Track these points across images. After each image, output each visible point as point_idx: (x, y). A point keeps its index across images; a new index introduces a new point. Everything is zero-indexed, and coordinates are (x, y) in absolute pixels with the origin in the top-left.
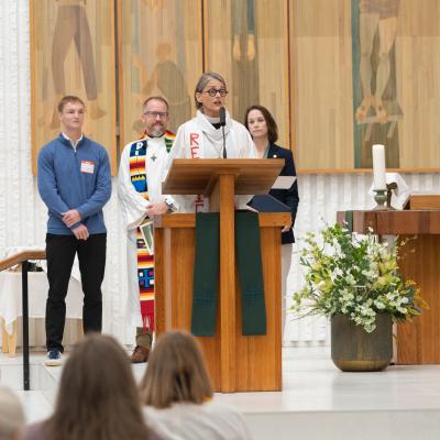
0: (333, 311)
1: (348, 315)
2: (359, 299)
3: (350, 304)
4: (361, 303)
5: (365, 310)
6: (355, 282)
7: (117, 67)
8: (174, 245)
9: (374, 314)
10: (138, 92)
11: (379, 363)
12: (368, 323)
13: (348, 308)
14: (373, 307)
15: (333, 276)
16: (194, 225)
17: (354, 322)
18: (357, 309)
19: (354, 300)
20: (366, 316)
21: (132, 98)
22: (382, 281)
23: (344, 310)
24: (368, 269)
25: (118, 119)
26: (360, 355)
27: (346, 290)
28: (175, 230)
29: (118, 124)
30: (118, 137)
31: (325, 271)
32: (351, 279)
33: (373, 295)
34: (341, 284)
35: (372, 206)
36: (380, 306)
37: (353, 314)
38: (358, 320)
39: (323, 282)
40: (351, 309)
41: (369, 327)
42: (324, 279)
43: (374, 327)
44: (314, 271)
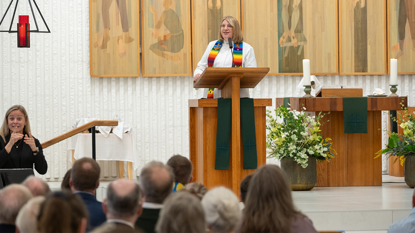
0: (285, 155)
1: (293, 158)
2: (299, 148)
3: (294, 151)
4: (300, 151)
5: (303, 155)
6: (297, 139)
7: (140, 12)
8: (205, 117)
9: (308, 157)
10: (153, 28)
11: (309, 186)
12: (304, 162)
13: (293, 154)
14: (307, 153)
15: (284, 135)
16: (217, 106)
17: (296, 162)
18: (298, 154)
19: (296, 149)
20: (303, 159)
21: (149, 30)
22: (311, 138)
23: (291, 155)
24: (304, 131)
25: (141, 43)
26: (299, 181)
27: (291, 143)
28: (205, 109)
29: (141, 46)
30: (141, 54)
31: (280, 132)
32: (294, 137)
33: (307, 146)
34: (289, 140)
35: (303, 95)
36: (311, 152)
37: (295, 157)
38: (299, 161)
39: (277, 139)
40: (295, 154)
41: (305, 164)
42: (278, 136)
43: (307, 165)
44: (272, 132)
